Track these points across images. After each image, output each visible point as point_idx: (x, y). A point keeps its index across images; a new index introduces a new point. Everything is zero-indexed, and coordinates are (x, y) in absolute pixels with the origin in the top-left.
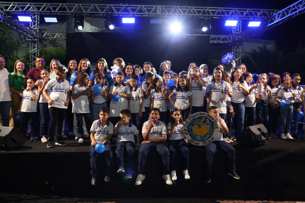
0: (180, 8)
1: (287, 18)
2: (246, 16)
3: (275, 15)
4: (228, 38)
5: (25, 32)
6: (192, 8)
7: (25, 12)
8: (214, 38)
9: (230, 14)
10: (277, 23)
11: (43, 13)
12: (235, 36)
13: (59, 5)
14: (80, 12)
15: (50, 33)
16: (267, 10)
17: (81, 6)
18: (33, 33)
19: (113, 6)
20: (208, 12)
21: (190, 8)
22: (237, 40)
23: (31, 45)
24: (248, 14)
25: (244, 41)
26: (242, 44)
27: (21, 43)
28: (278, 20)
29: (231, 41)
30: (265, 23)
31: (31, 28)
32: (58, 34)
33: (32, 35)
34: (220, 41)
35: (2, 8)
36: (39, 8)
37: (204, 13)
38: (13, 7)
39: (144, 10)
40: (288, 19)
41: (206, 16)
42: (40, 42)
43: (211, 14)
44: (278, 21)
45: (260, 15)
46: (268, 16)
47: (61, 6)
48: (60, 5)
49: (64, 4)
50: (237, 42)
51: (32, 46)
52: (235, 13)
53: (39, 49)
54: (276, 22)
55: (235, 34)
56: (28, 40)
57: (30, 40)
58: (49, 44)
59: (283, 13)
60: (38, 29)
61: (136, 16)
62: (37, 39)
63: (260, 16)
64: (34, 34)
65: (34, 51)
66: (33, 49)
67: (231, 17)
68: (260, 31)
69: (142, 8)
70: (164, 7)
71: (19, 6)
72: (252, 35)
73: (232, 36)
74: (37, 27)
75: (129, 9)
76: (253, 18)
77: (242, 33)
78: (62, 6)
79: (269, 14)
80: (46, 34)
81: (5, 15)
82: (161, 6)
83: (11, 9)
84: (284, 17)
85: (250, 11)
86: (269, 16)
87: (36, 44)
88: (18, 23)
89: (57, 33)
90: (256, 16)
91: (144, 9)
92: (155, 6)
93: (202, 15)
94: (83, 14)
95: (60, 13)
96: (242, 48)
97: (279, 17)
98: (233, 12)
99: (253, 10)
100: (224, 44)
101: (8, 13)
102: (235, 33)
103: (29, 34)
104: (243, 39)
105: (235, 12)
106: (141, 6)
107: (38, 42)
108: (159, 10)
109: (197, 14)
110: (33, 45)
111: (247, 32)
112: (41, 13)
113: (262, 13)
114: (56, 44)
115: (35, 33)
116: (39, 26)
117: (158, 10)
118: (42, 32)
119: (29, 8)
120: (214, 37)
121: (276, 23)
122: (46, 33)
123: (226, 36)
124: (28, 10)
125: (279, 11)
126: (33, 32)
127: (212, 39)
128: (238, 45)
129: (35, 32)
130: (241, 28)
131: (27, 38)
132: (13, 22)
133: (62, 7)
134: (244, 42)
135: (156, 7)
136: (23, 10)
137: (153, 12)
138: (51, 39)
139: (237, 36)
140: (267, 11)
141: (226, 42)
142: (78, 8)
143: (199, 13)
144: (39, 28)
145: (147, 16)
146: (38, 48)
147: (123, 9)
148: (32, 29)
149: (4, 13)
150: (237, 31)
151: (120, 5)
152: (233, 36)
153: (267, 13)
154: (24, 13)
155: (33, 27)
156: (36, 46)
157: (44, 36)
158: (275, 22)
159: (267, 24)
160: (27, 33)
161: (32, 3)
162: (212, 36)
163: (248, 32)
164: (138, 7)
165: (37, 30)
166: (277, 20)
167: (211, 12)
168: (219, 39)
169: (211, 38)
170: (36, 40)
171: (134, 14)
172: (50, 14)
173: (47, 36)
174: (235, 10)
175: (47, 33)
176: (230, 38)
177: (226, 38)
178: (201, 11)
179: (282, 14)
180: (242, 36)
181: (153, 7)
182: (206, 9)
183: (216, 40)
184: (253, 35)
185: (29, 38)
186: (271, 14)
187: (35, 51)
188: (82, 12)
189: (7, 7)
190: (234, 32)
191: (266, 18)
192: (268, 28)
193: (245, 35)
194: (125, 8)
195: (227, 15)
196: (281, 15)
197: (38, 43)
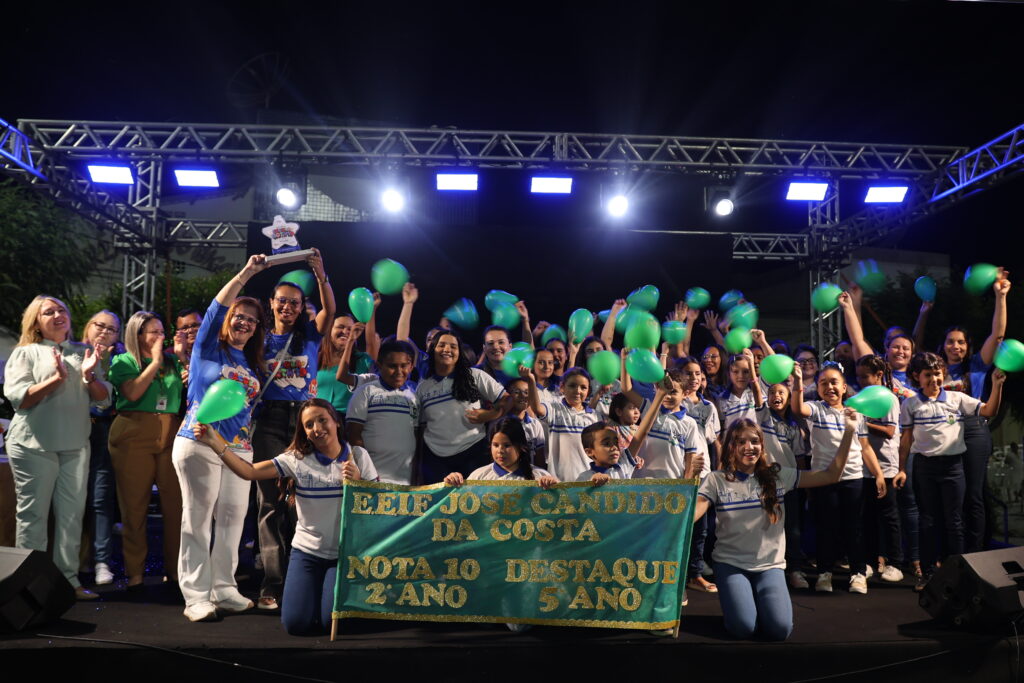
0: (632, 141)
1: (997, 173)
2: (855, 169)
3: (957, 165)
4: (795, 243)
5: (110, 218)
6: (672, 143)
7: (114, 152)
8: (746, 244)
9: (802, 162)
10: (965, 190)
11: (172, 157)
12: (819, 238)
13: (226, 131)
14: (295, 153)
15: (193, 222)
16: (925, 147)
17: (299, 134)
18: (138, 221)
19: (408, 135)
20: (727, 154)
21: (665, 141)
22: (825, 248)
23: (130, 265)
24: (864, 160)
25: (849, 251)
26: (845, 261)
27: (101, 257)
28: (968, 179)
29: (806, 254)
30: (924, 191)
31: (134, 205)
32: (222, 228)
33: (135, 229)
34: (769, 253)
35: (39, 140)
36: (159, 141)
37: (713, 157)
38: (74, 136)
39: (508, 149)
40: (1001, 176)
41: (720, 169)
42: (158, 254)
43: (737, 162)
44: (966, 184)
45: (905, 165)
46: (930, 169)
47: (232, 135)
48: (231, 130)
49: (244, 128)
50: (825, 255)
51: (133, 268)
52: (816, 158)
53: (153, 277)
54: (961, 186)
55: (818, 230)
56: (120, 244)
57: (127, 245)
58: (192, 262)
59: (984, 156)
60: (154, 209)
61: (481, 166)
62: (150, 242)
63: (903, 167)
64: (140, 226)
65: (137, 283)
66: (136, 277)
67: (805, 171)
68: (903, 219)
69: (504, 142)
70: (580, 139)
71: (95, 134)
72: (876, 233)
73: (807, 236)
74: (154, 204)
75: (458, 145)
76: (879, 174)
77: (840, 225)
78: (237, 134)
79: (936, 161)
80: (182, 226)
81: (46, 163)
82: (566, 135)
83: (70, 141)
84: (989, 169)
85: (867, 153)
86: (935, 168)
87: (147, 261)
88: (91, 189)
89: (218, 223)
90: (889, 169)
91: (510, 145)
92: (547, 135)
93: (708, 164)
94: (304, 161)
95: (228, 156)
96: (842, 276)
97: (970, 170)
98: (811, 157)
99: (879, 150)
100: (783, 263)
101: (59, 156)
102: (819, 225)
103: (126, 227)
104: (847, 246)
105: (819, 155)
106: (501, 133)
107: (151, 254)
108: (561, 147)
109: (691, 162)
110: (137, 264)
111: (859, 222)
112: (165, 155)
113: (910, 161)
114: (217, 262)
115: (143, 224)
116: (158, 201)
117: (556, 149)
118: (169, 219)
119: (125, 139)
120: (747, 241)
121: (960, 190)
122: (181, 223)
123: (789, 237)
124: (124, 145)
125: (970, 151)
126: (137, 218)
127: (741, 247)
128: (830, 266)
129: (144, 220)
130: (837, 211)
131: (118, 240)
132: (72, 184)
133: (236, 137)
134: (850, 255)
135: (552, 139)
136: (107, 144)
137: (541, 154)
138: (197, 244)
139: (826, 235)
140: (927, 151)
141: (789, 256)
142: (289, 140)
143: (696, 159)
144: (158, 205)
145: (520, 166)
146: (151, 272)
147: (440, 143)
148: (135, 210)
149: (43, 157)
150: (824, 221)
151: (429, 131)
152: (810, 237)
153: (927, 157)
154: (109, 156)
155: (139, 202)
156: (145, 265)
157: (172, 233)
158: (957, 188)
159: (931, 194)
160: (120, 223)
161: (139, 125)
162: (741, 237)
163: (862, 221)
164: (490, 137)
165: (151, 213)
166: (963, 182)
167: (736, 155)
168: (764, 245)
169: (736, 244)
170: (146, 245)
171: (475, 162)
172: (195, 158)
173: (183, 232)
174: (819, 147)
175: (185, 222)
176: (801, 242)
177: (786, 244)
178: (704, 151)
179: (981, 160)
180: (841, 237)
181: (541, 138)
182: (721, 144)
183: (755, 250)
184: (879, 231)
185: (123, 239)
186: (941, 162)
187: (140, 281)
188: (303, 153)
189: (55, 137)
190: (814, 222)
191: (924, 175)
192: (932, 209)
193: (854, 233)
194: (445, 140)
195: (790, 166)
196: (978, 164)
197: (154, 257)
